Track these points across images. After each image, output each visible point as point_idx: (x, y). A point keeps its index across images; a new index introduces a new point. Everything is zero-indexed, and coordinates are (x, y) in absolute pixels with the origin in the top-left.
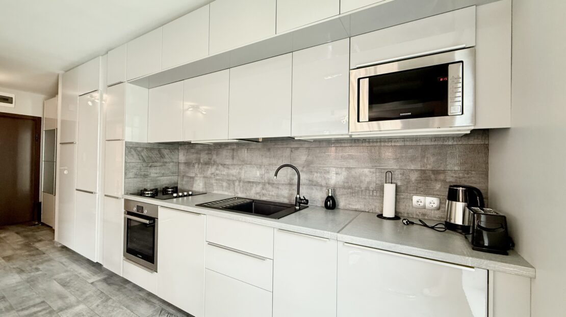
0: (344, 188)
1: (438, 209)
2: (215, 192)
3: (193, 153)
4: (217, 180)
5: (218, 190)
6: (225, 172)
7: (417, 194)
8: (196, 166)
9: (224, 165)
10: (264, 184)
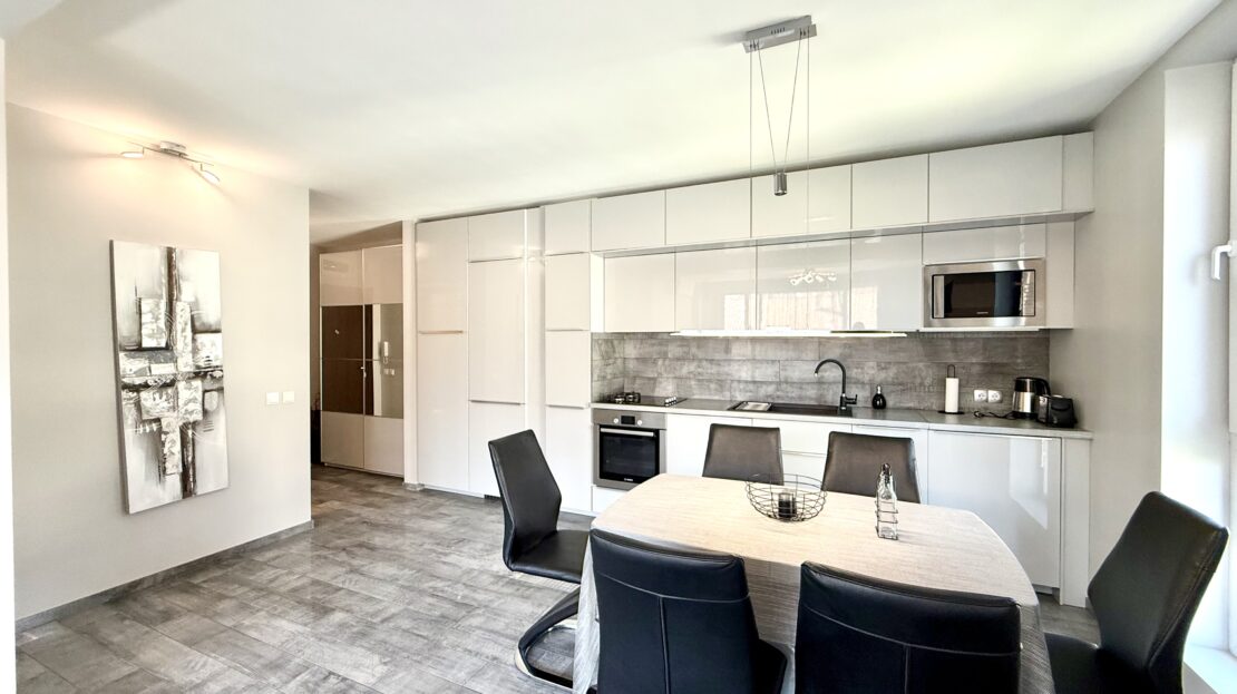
0: (893, 384)
1: (1001, 401)
2: (696, 397)
3: (653, 345)
4: (699, 380)
5: (701, 394)
6: (714, 369)
7: (978, 388)
8: (660, 362)
9: (711, 361)
10: (779, 383)
